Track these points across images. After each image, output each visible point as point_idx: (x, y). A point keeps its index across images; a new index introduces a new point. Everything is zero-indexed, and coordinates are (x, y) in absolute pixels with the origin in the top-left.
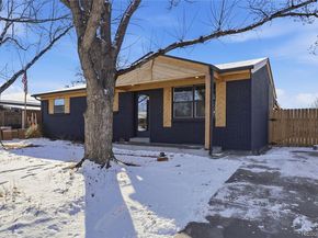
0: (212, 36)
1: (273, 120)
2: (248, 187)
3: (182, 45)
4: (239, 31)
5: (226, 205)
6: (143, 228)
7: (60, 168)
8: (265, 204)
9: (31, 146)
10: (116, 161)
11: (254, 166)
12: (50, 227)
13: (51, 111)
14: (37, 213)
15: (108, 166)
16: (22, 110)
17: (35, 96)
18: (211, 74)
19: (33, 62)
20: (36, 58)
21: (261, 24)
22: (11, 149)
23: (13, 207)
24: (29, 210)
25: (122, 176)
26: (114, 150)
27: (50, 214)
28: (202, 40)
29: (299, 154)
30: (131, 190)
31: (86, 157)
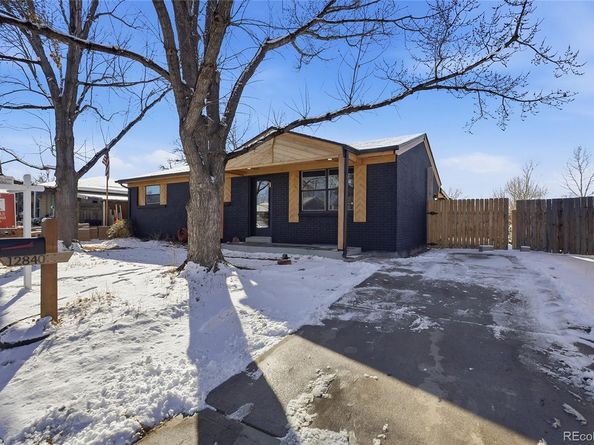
0: (341, 113)
1: (432, 213)
2: (378, 291)
3: (305, 122)
4: (374, 107)
5: (348, 309)
6: (252, 331)
7: (158, 273)
8: (391, 308)
9: (117, 248)
10: (226, 263)
11: (394, 270)
12: (152, 329)
13: (142, 202)
14: (137, 316)
15: (216, 269)
16: (102, 201)
17: (121, 182)
18: (345, 156)
19: (119, 137)
20: (123, 132)
21: (401, 98)
22: (93, 252)
23: (110, 311)
24: (127, 313)
25: (233, 281)
26: (225, 252)
27: (151, 317)
28: (329, 117)
29: (456, 256)
30: (242, 295)
31: (190, 258)
